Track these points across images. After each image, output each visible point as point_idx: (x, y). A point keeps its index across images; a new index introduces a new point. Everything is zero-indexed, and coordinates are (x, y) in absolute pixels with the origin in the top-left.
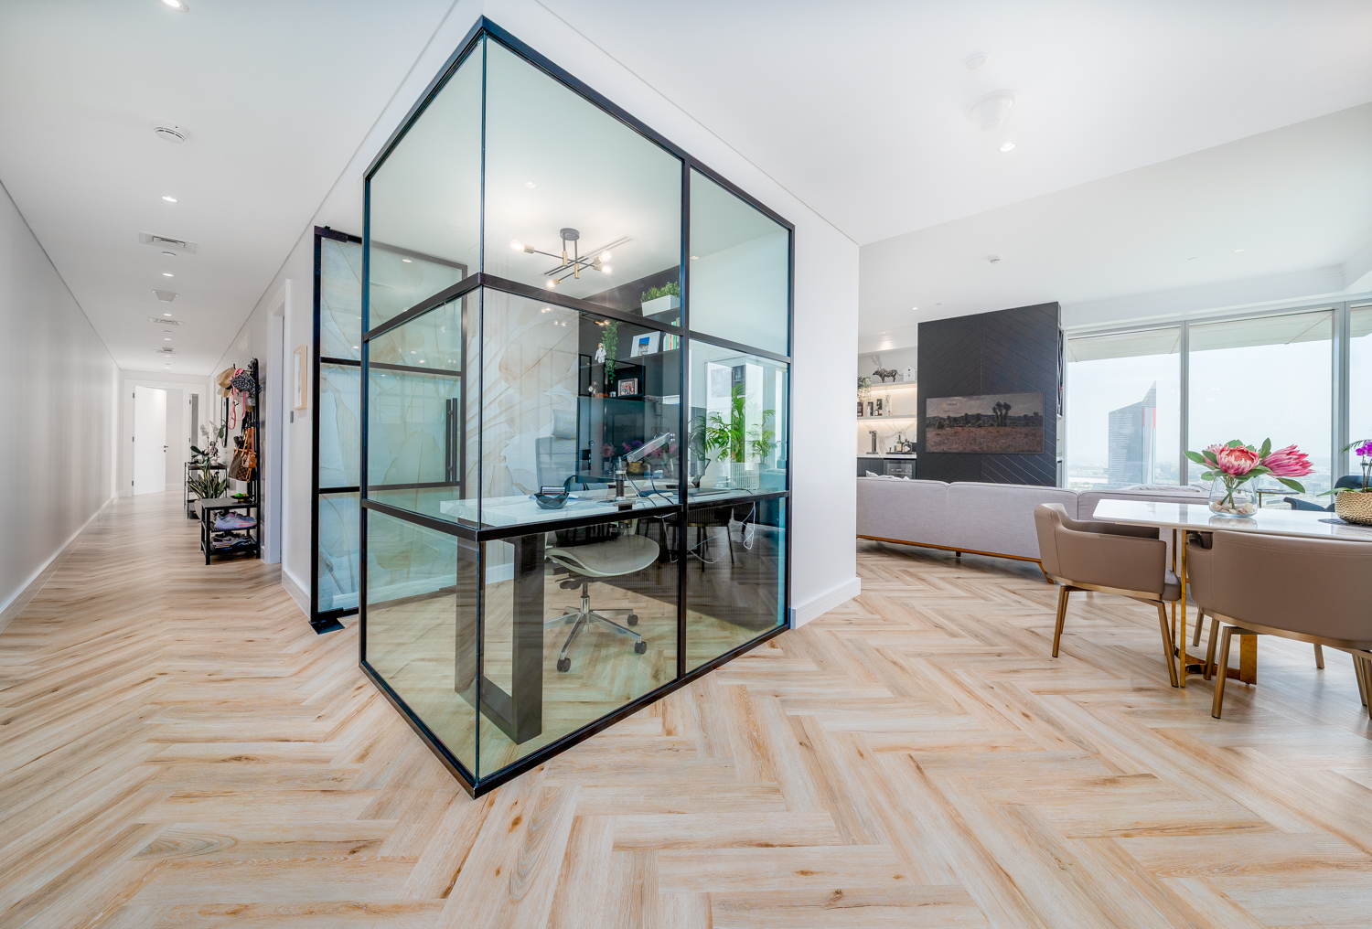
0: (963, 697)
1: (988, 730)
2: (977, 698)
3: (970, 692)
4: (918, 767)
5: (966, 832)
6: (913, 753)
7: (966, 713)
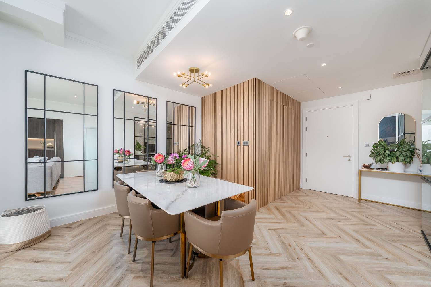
0: (311, 254)
1: (304, 241)
2: (305, 253)
3: (307, 256)
4: (324, 233)
5: (313, 224)
6: (326, 236)
7: (310, 247)
